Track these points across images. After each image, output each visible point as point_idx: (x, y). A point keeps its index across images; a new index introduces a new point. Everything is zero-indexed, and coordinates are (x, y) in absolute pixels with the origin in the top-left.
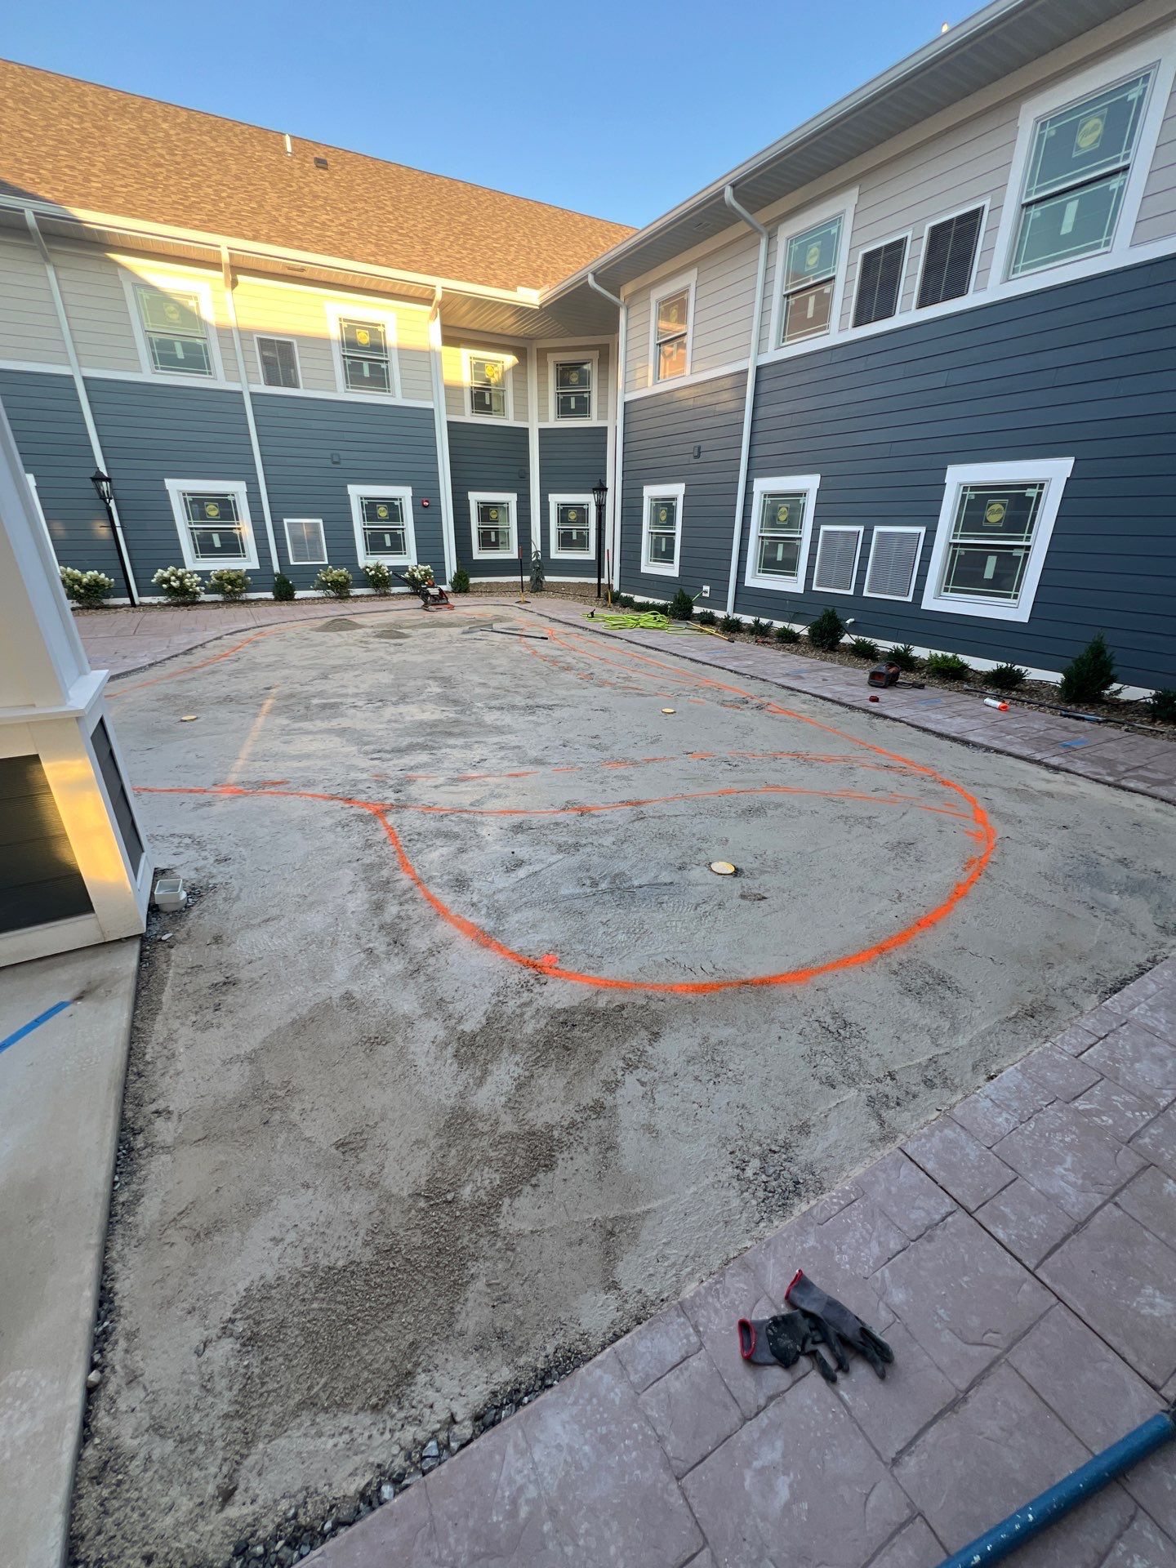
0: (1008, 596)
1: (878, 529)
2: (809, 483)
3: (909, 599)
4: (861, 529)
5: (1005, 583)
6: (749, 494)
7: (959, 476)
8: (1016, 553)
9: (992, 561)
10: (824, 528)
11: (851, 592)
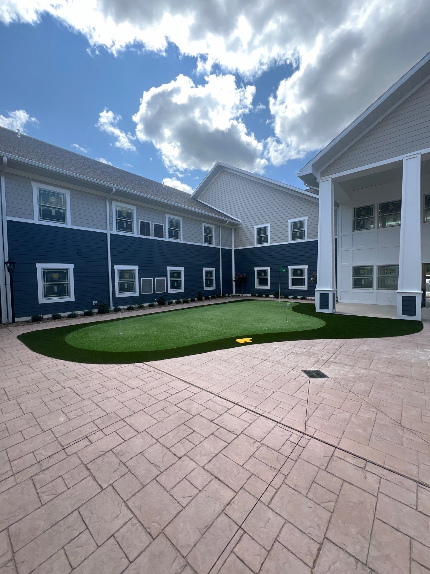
0: (179, 288)
1: (156, 278)
2: (136, 268)
3: (165, 292)
4: (152, 278)
5: (178, 286)
6: (113, 270)
7: (169, 268)
8: (179, 281)
9: (176, 283)
10: (142, 279)
11: (153, 293)
